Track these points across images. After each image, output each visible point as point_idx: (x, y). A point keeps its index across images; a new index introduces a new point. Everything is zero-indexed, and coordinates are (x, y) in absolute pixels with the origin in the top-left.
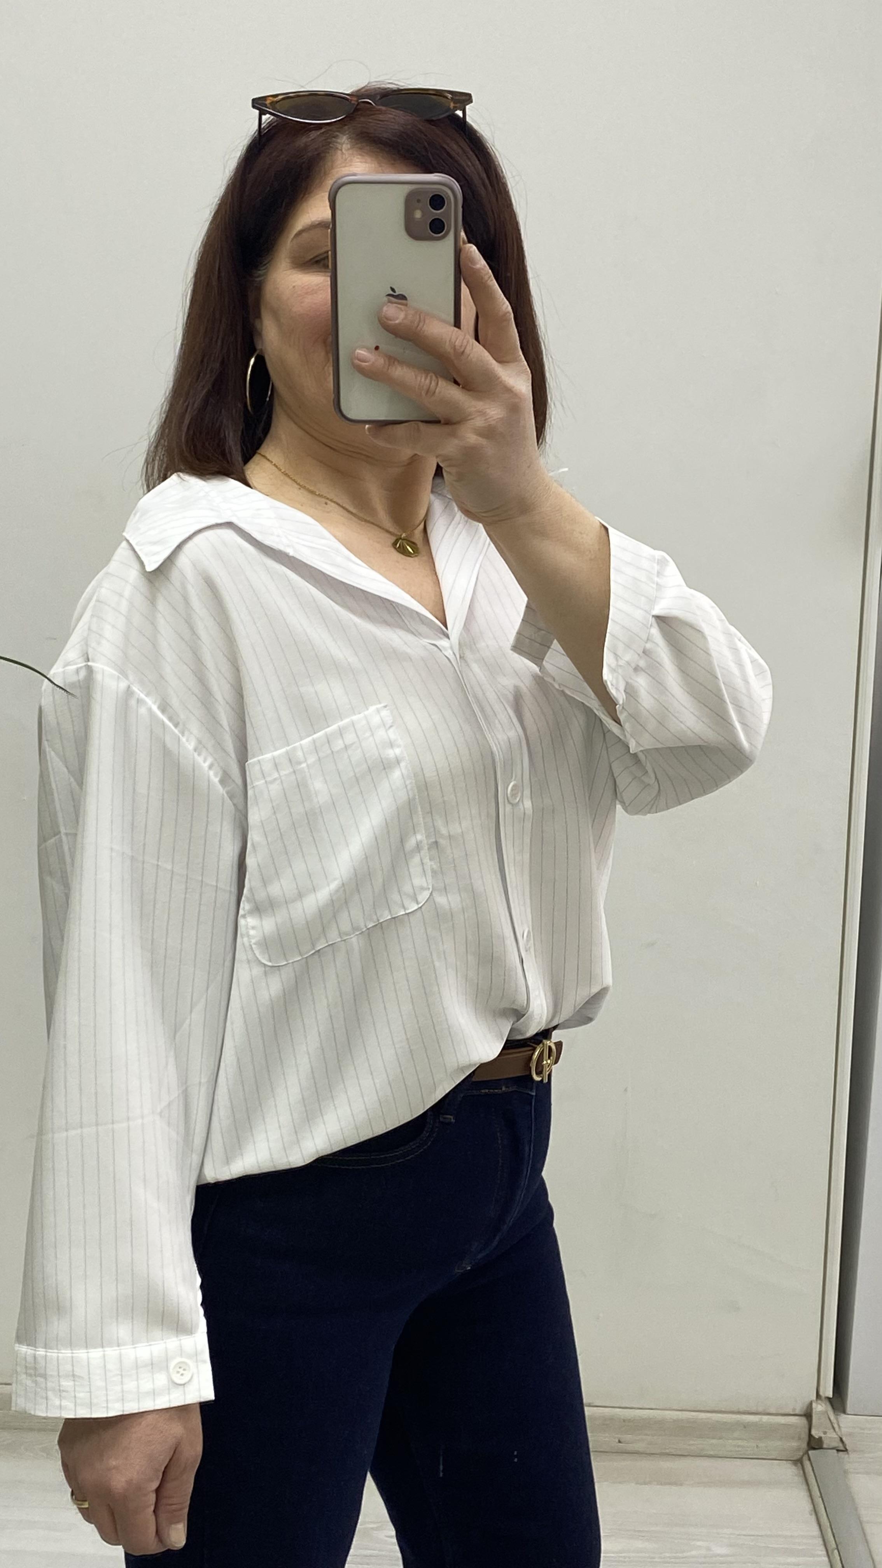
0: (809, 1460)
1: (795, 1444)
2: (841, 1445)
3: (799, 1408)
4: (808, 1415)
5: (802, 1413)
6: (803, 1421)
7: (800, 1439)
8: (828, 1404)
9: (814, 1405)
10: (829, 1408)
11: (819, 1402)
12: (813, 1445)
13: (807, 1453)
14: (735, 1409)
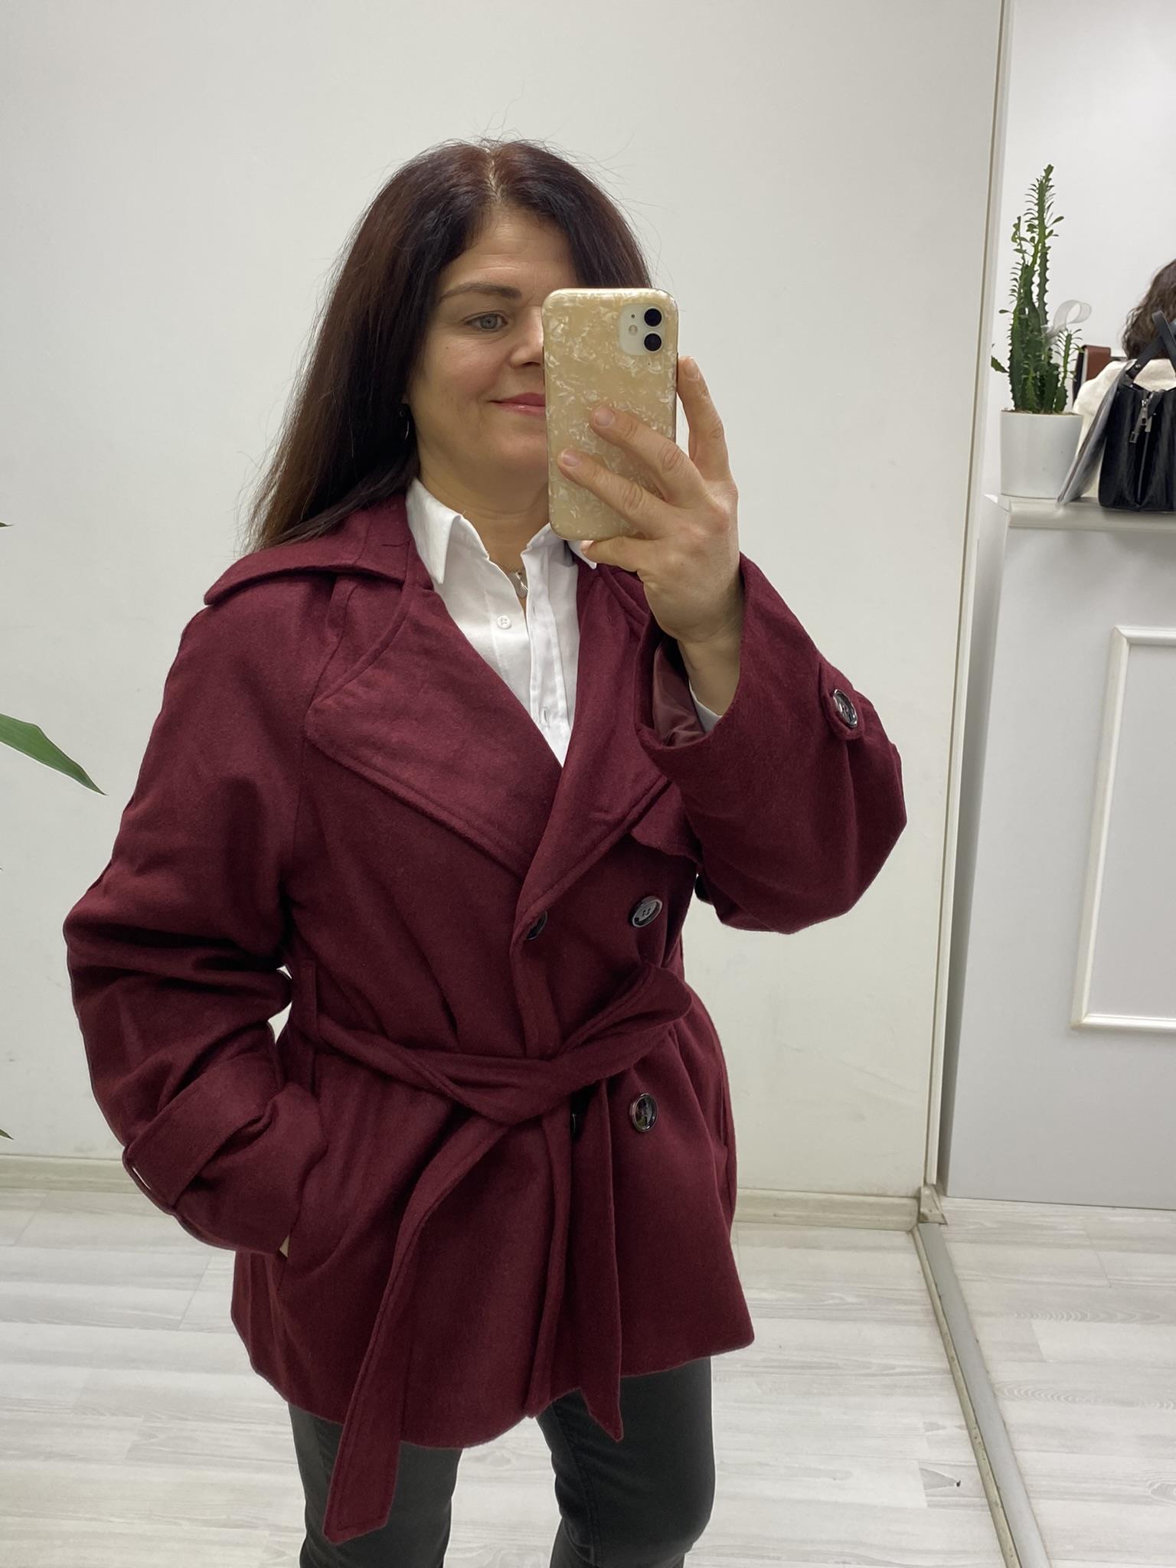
0: (919, 1230)
1: (907, 1219)
2: (941, 1219)
3: (911, 1192)
4: (917, 1197)
5: (913, 1196)
6: (914, 1202)
7: (910, 1215)
8: (934, 1191)
9: (922, 1190)
10: (935, 1194)
11: (926, 1188)
12: (921, 1219)
13: (917, 1225)
14: (862, 1193)
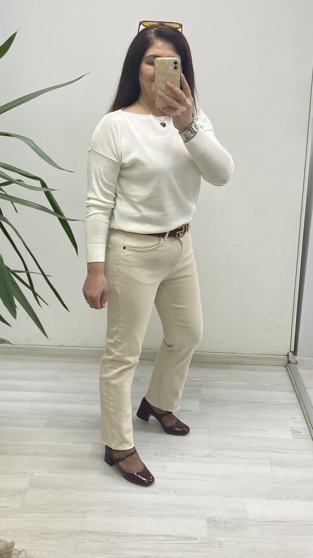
0: (288, 366)
1: (285, 362)
2: (296, 362)
4: (288, 356)
5: (286, 355)
6: (286, 357)
7: (285, 361)
8: (293, 353)
9: (289, 353)
10: (293, 355)
12: (289, 362)
13: (288, 364)
14: (270, 354)
